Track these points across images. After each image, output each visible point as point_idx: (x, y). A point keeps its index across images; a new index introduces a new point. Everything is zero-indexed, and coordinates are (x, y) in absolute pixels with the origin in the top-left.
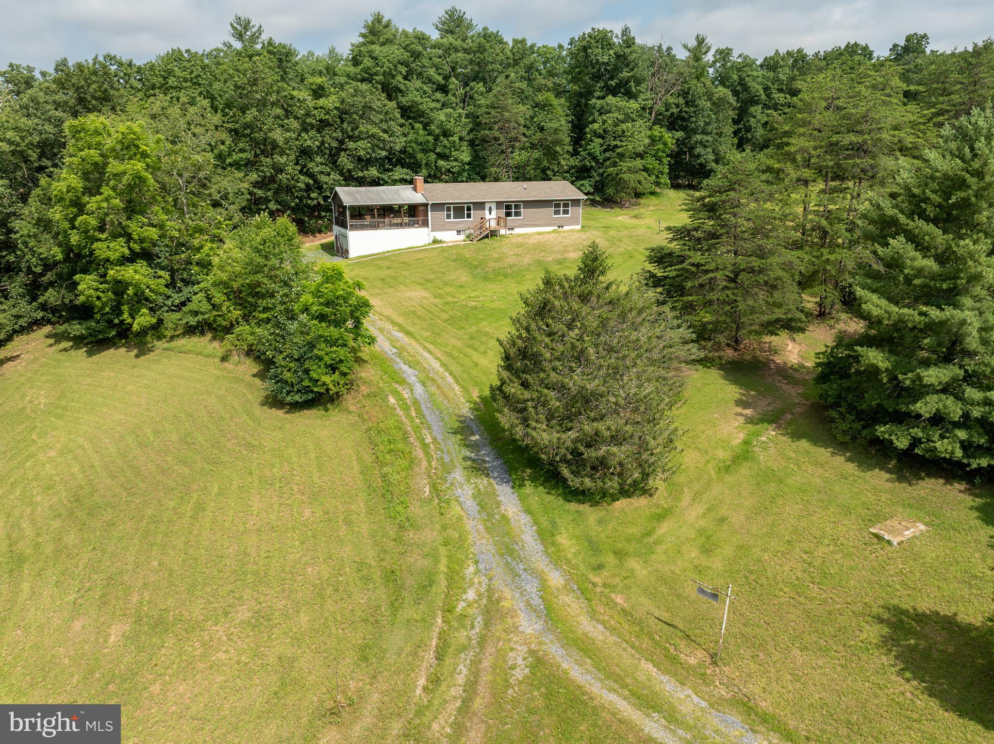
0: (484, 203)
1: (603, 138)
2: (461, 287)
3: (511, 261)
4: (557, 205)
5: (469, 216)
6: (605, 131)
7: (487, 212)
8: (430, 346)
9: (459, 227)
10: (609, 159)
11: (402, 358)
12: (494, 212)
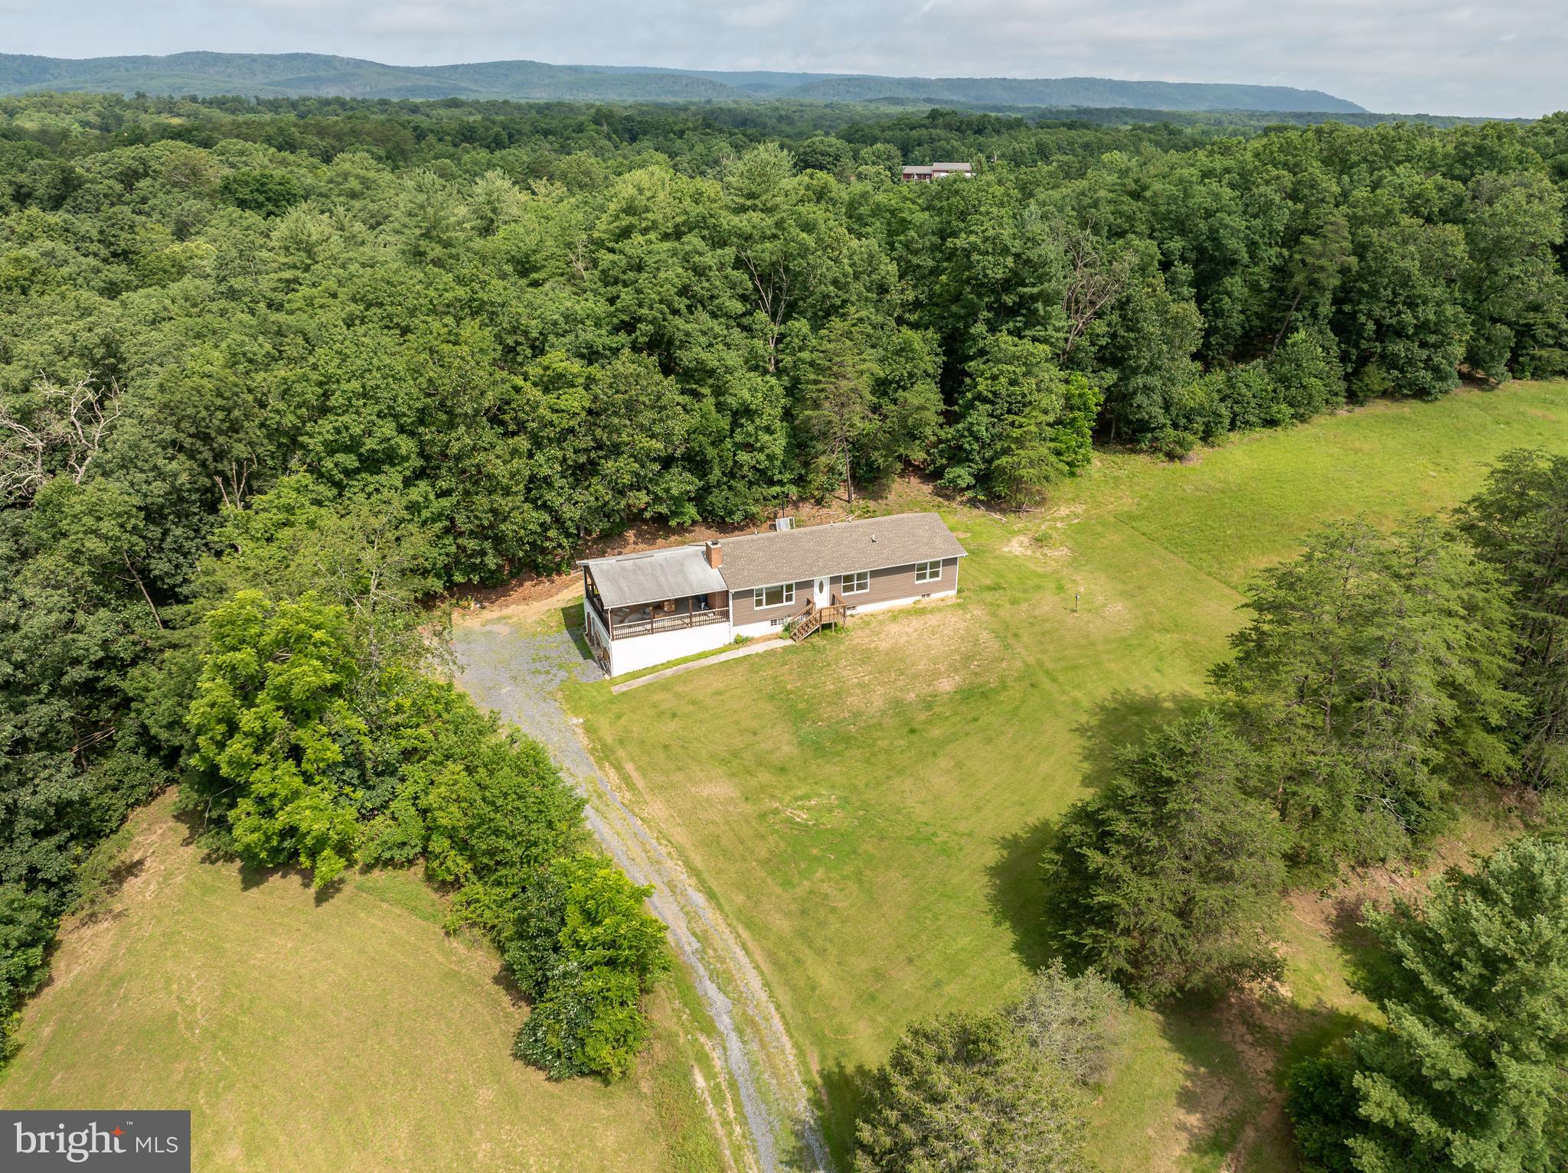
0: (812, 581)
1: (992, 403)
2: (782, 770)
3: (854, 701)
4: (922, 567)
5: (789, 599)
6: (994, 393)
7: (816, 592)
8: (745, 934)
9: (773, 616)
10: (1000, 437)
11: (707, 965)
12: (826, 588)
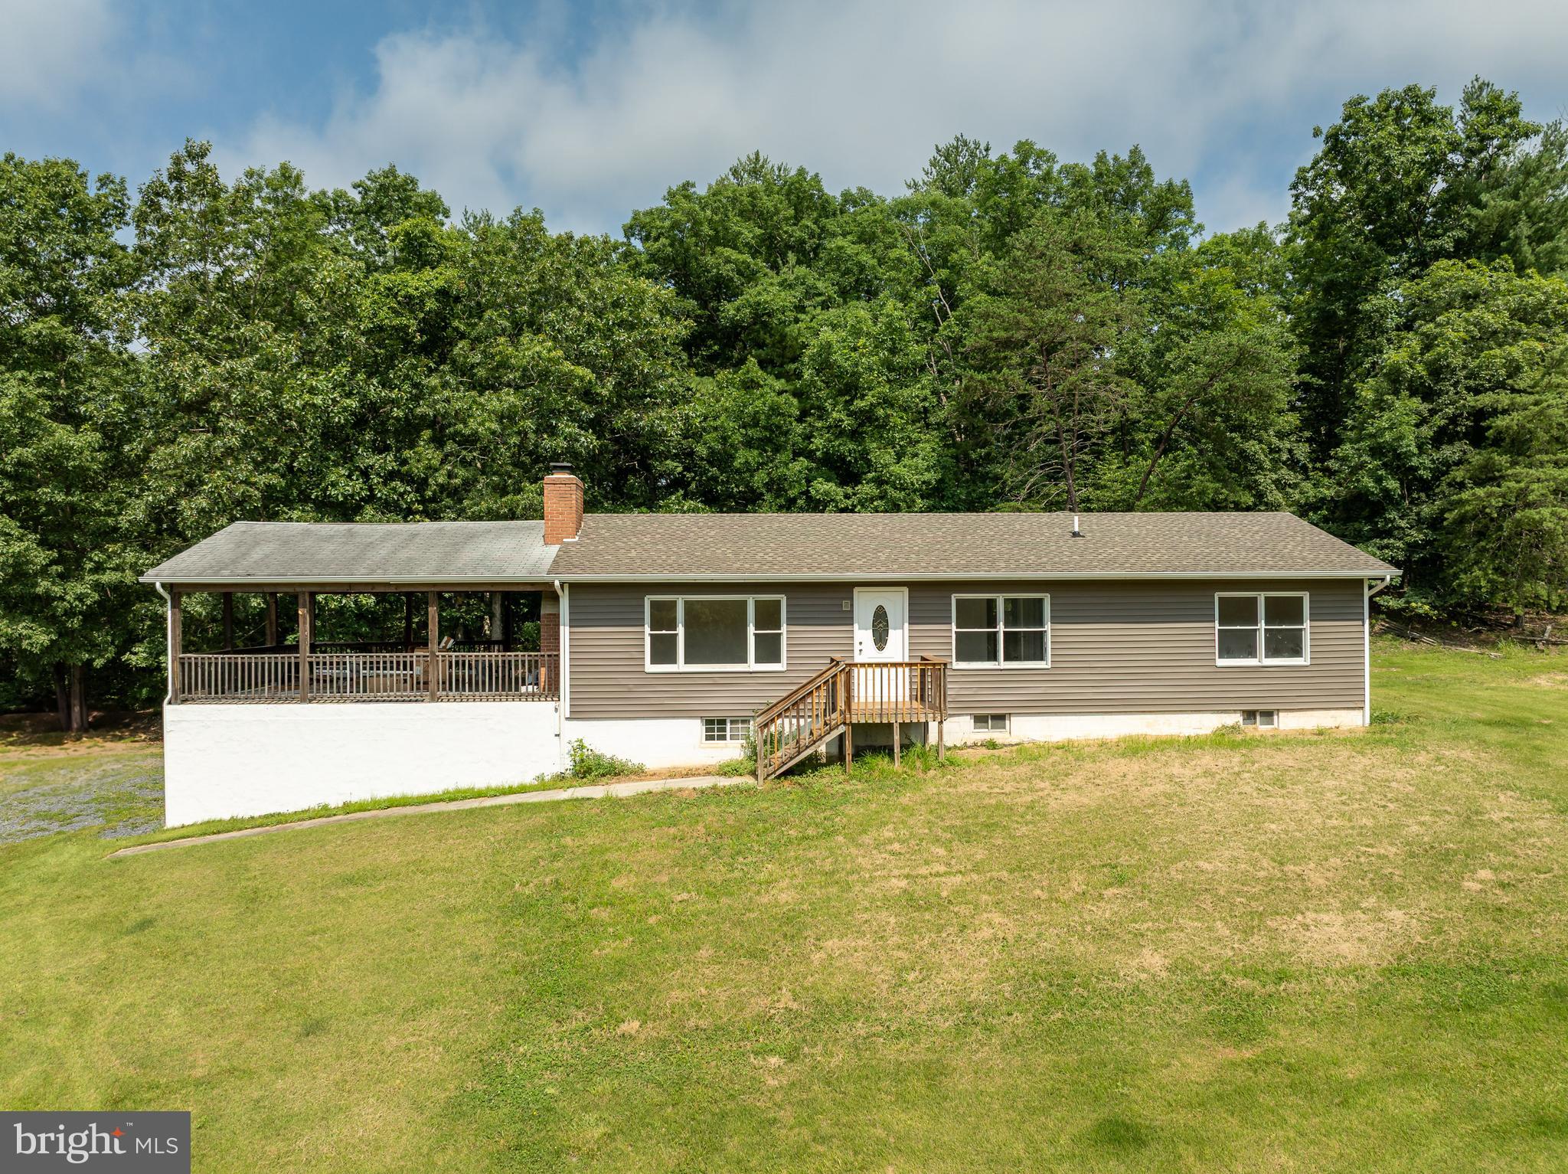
0: (845, 589)
1: (1428, 395)
4: (1239, 611)
5: (769, 650)
6: (1437, 371)
7: (863, 635)
9: (721, 703)
12: (899, 634)
